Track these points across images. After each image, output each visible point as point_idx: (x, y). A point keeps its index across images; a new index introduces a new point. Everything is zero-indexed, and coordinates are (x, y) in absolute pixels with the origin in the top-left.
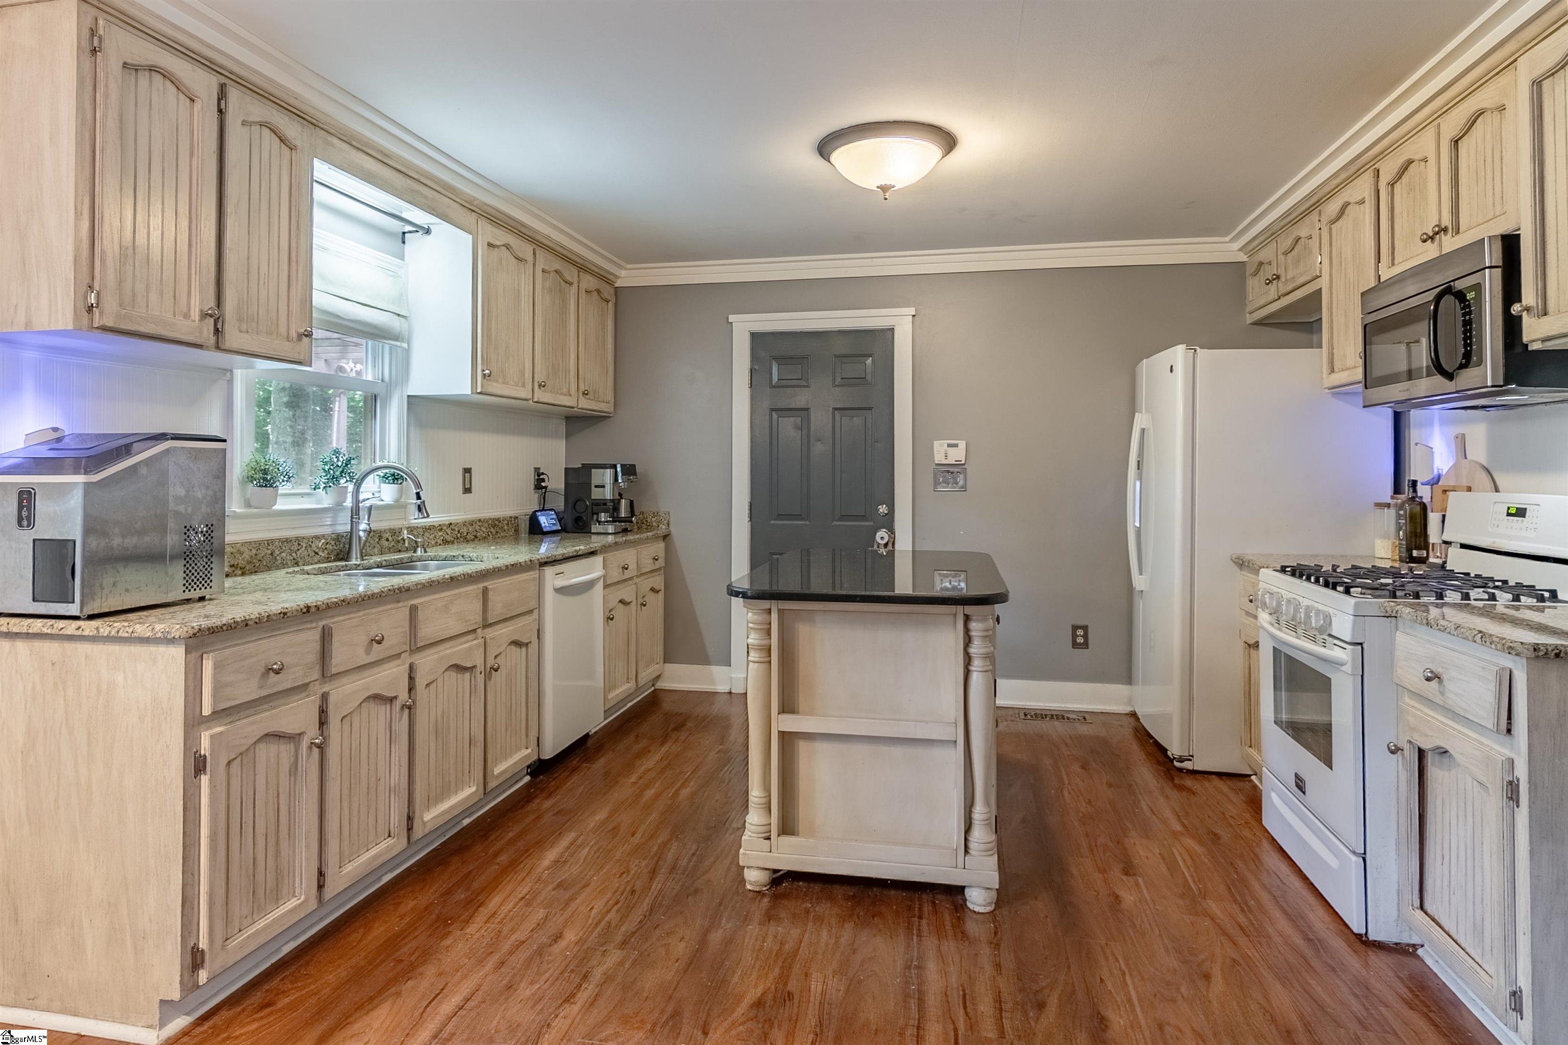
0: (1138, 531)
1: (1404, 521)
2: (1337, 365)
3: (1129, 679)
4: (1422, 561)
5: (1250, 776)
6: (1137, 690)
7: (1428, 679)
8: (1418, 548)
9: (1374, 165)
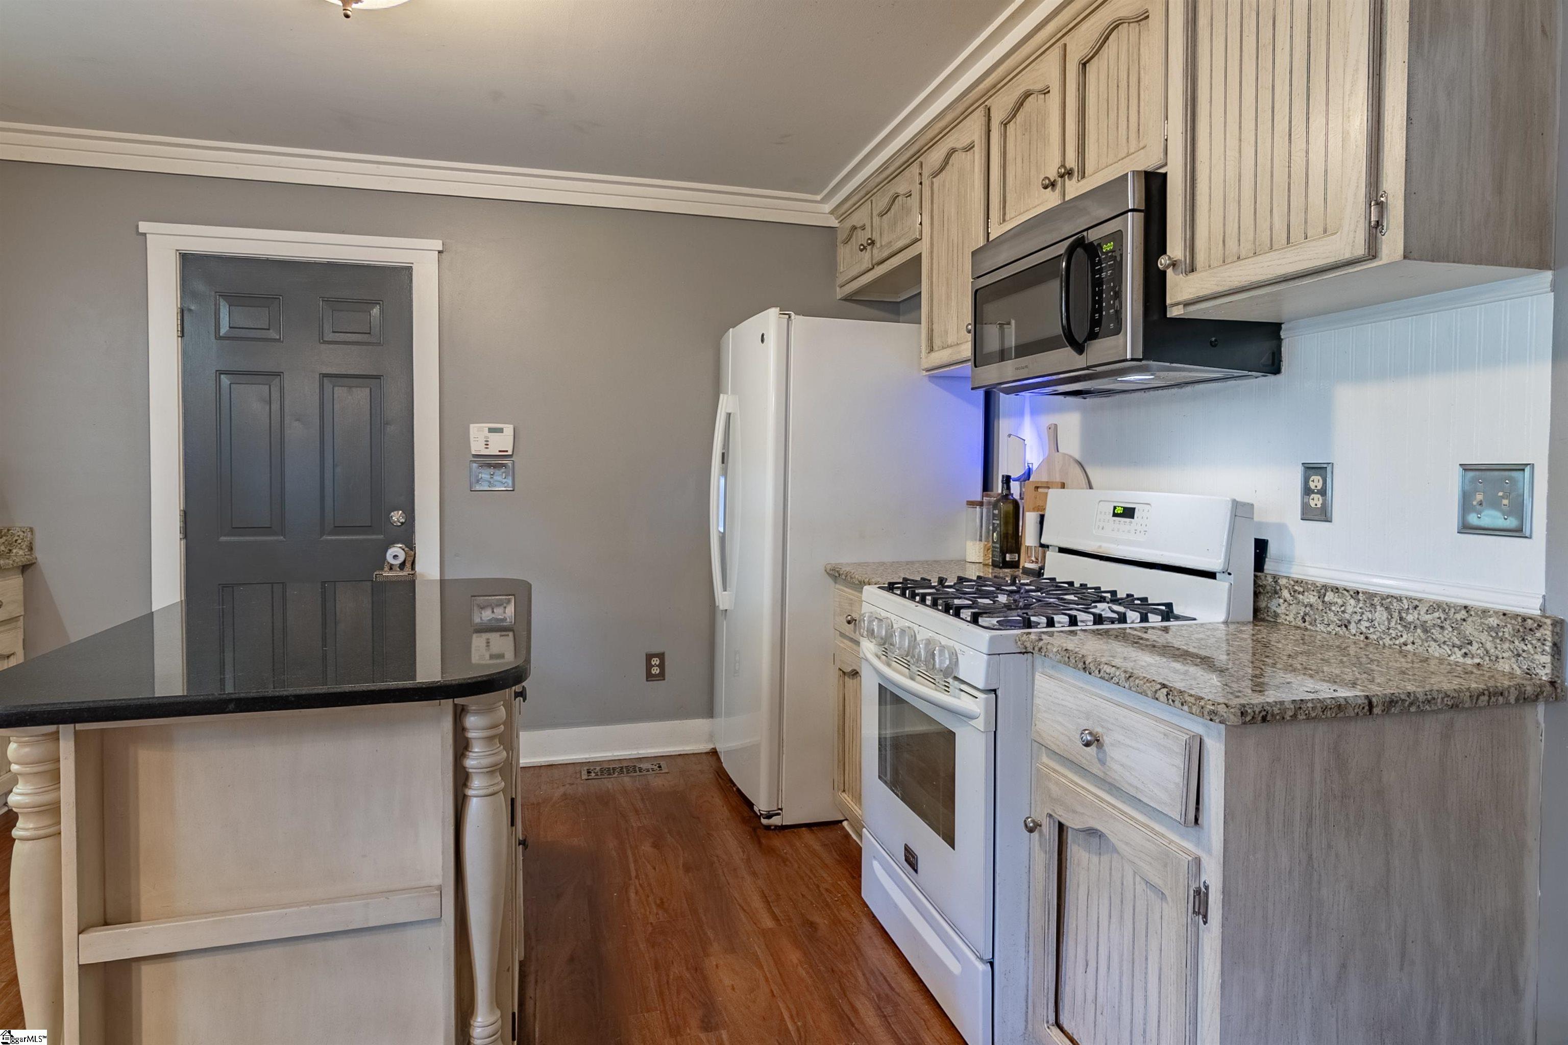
0: (722, 538)
1: (998, 522)
2: (937, 342)
3: (710, 712)
4: (1015, 565)
5: (841, 821)
6: (720, 722)
7: (1088, 744)
8: (1011, 552)
9: (984, 102)
